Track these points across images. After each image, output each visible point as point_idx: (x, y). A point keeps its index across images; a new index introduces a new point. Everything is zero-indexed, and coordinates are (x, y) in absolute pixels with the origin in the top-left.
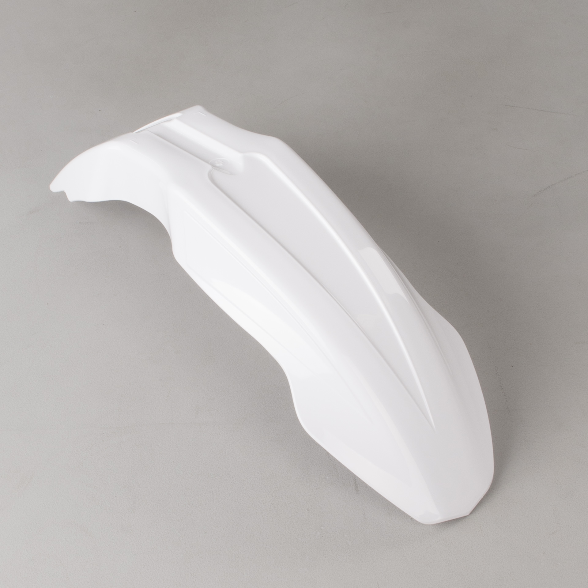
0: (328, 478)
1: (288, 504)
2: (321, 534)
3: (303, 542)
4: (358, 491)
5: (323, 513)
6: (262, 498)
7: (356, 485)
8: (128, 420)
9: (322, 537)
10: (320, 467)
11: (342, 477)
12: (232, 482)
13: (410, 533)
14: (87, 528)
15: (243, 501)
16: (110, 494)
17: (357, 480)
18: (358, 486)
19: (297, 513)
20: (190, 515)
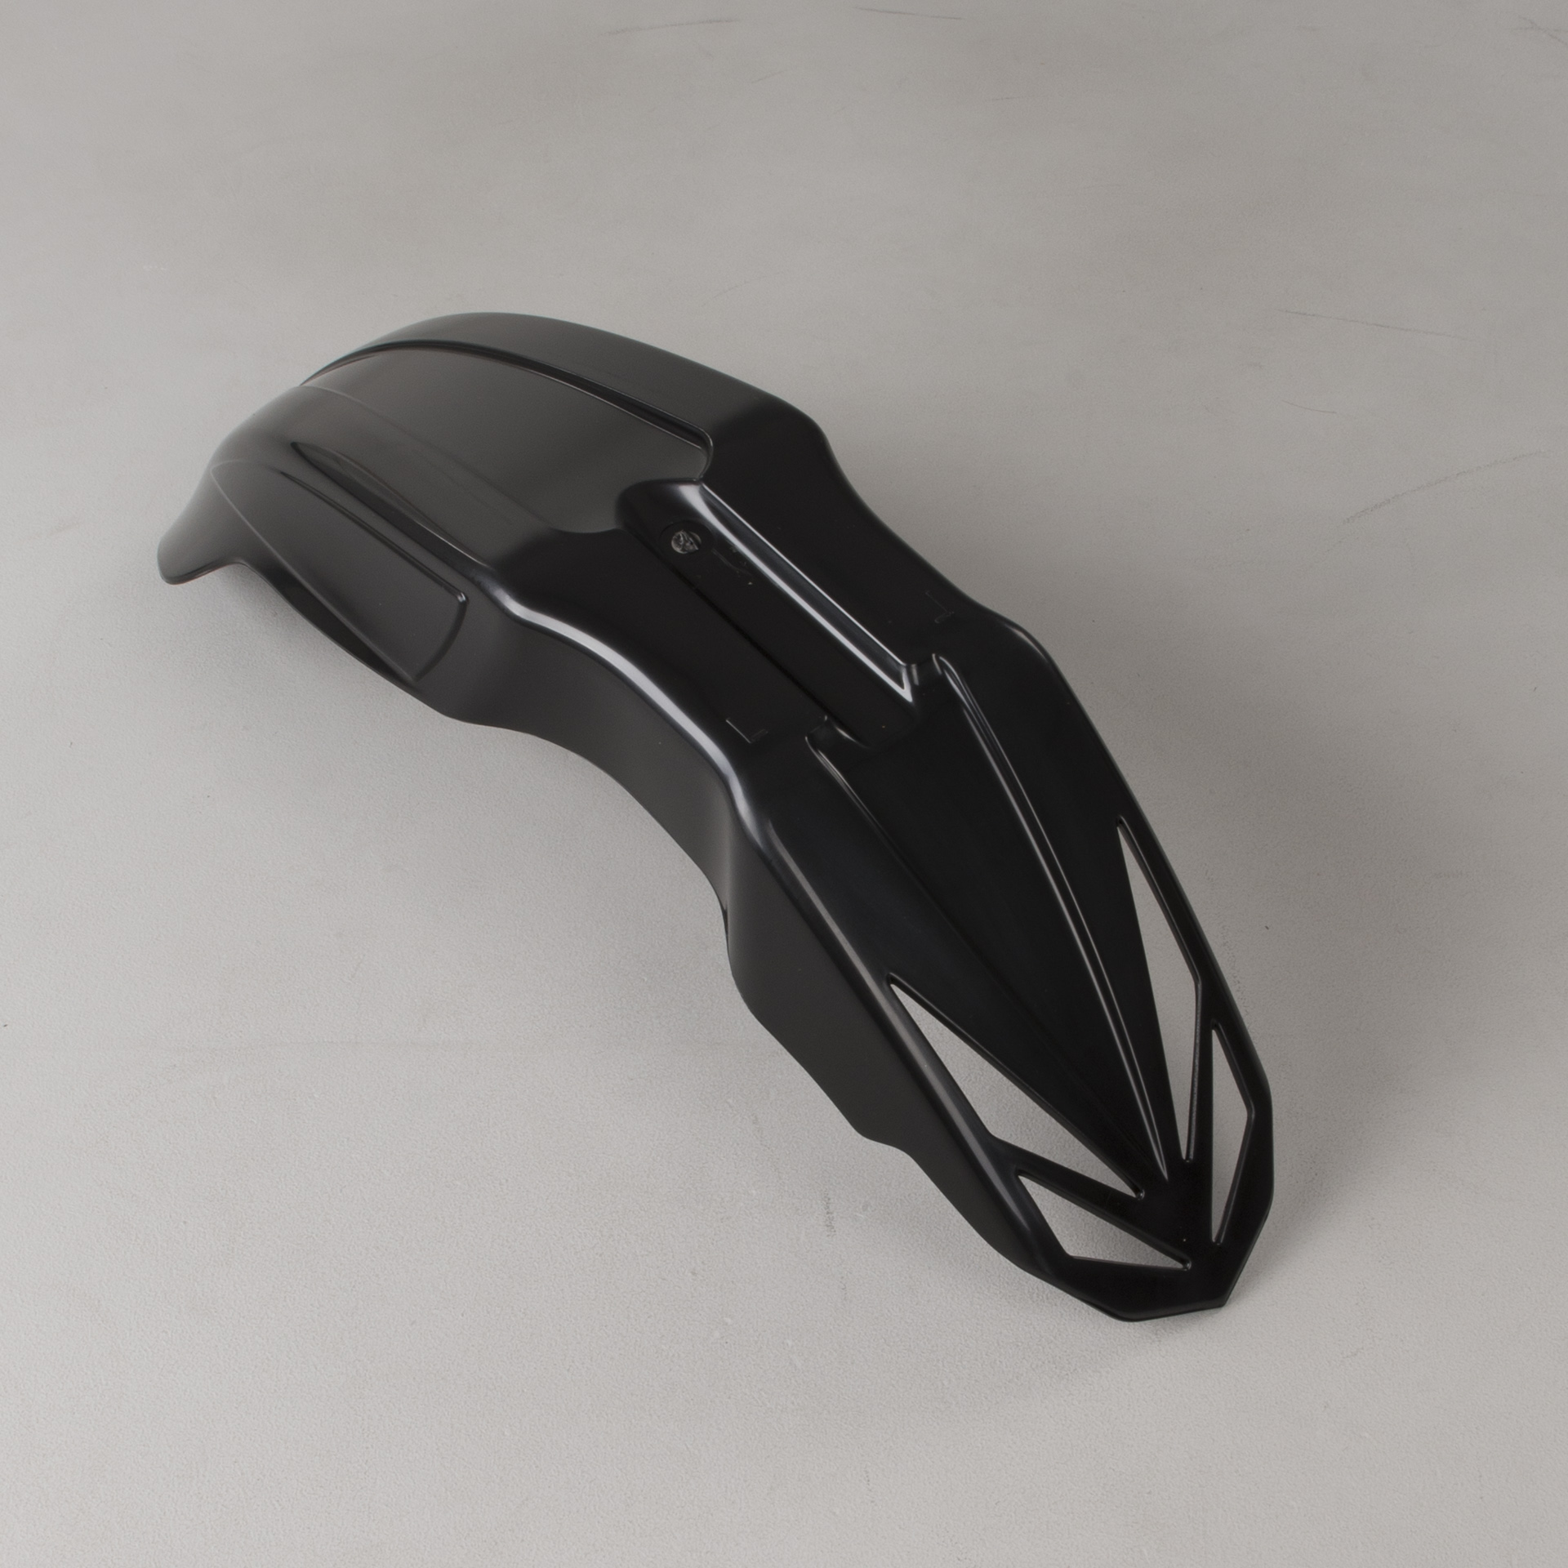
0: (754, 1192)
1: (642, 1256)
2: (722, 1337)
3: (673, 1355)
4: (833, 1228)
5: (733, 1282)
6: (573, 1237)
7: (828, 1213)
8: (241, 1031)
9: (725, 1345)
10: (735, 1163)
11: (793, 1192)
12: (496, 1196)
13: (966, 1341)
14: (99, 1301)
15: (521, 1244)
16: (170, 1216)
17: (832, 1201)
18: (835, 1214)
19: (664, 1279)
20: (377, 1276)
